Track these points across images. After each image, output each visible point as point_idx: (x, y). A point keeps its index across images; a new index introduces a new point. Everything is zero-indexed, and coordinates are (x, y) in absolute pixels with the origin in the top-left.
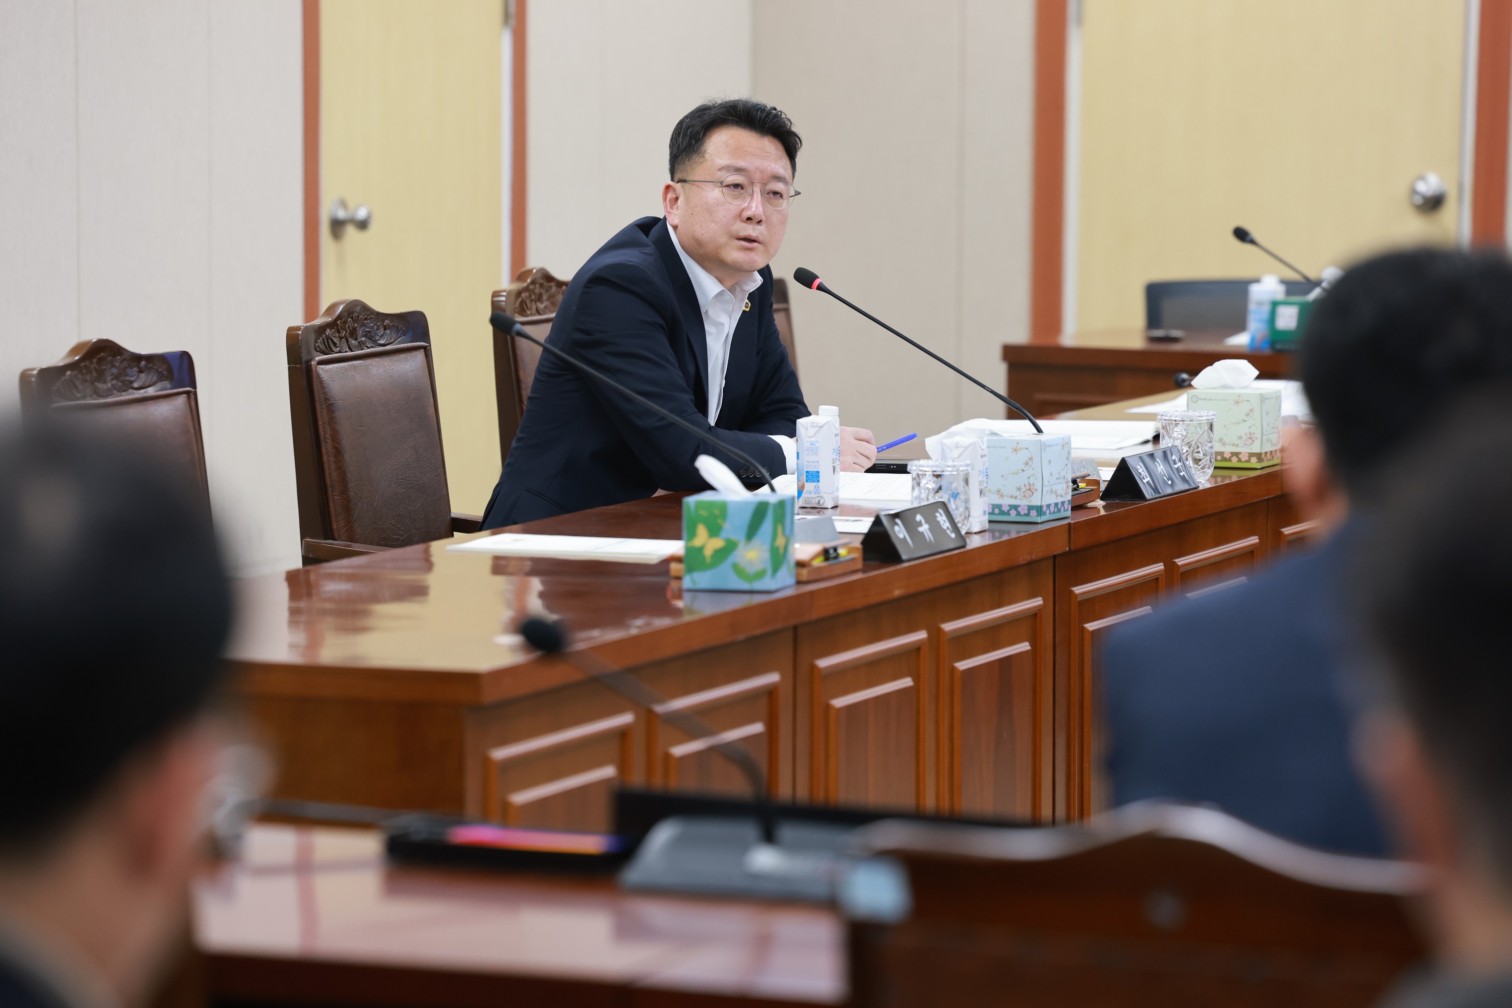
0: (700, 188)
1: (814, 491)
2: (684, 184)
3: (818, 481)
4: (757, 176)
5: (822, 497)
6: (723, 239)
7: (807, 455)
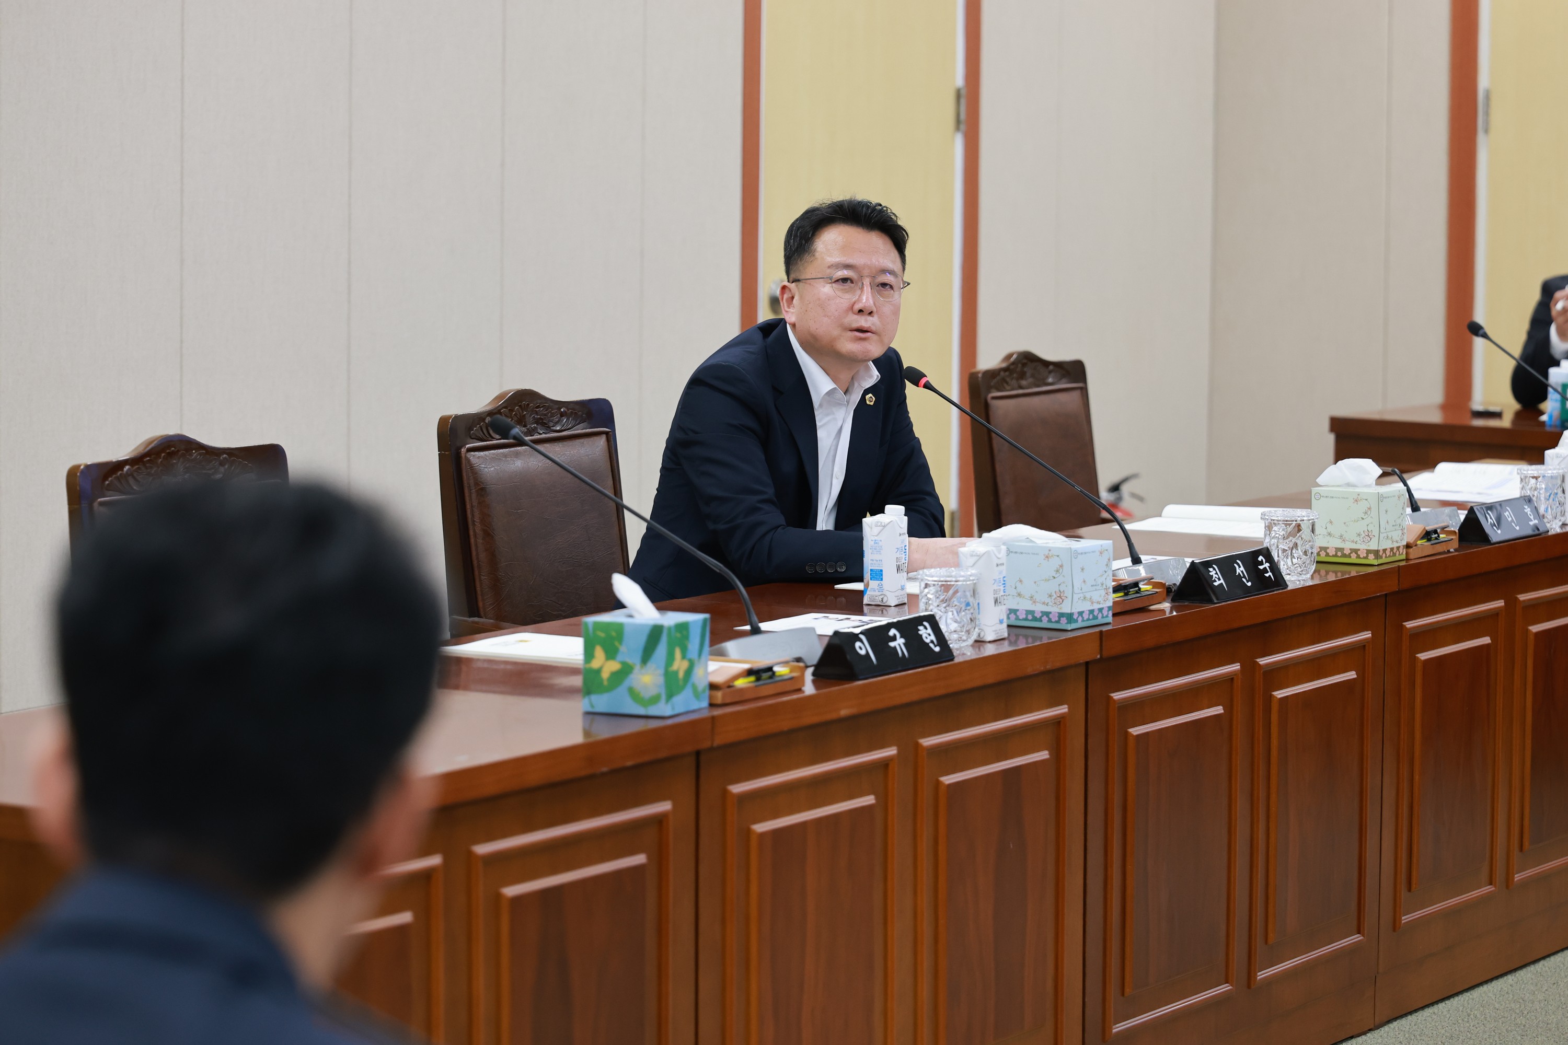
0: (812, 285)
2: (798, 283)
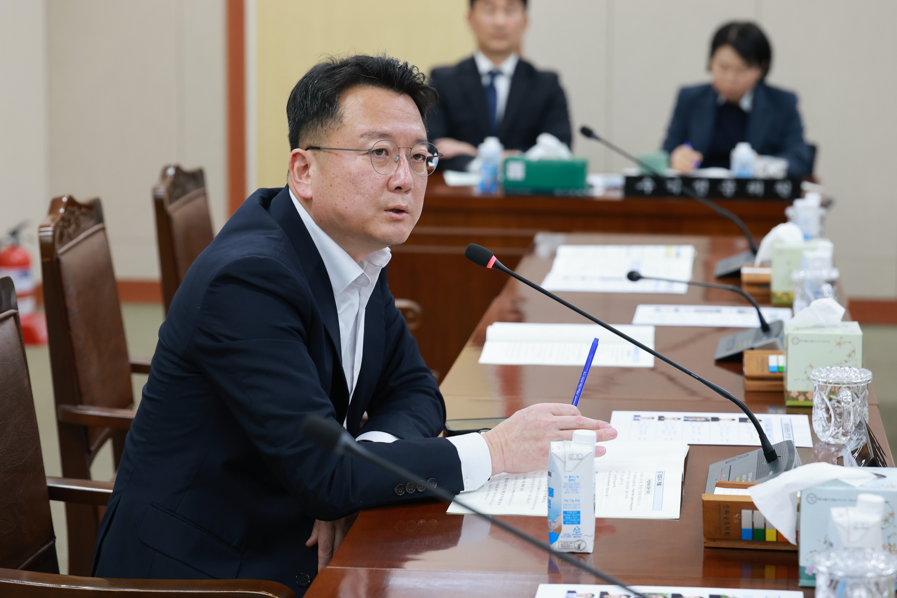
0: (340, 156)
1: (573, 534)
3: (579, 523)
4: (402, 142)
5: (583, 541)
6: (369, 212)
7: (565, 493)
